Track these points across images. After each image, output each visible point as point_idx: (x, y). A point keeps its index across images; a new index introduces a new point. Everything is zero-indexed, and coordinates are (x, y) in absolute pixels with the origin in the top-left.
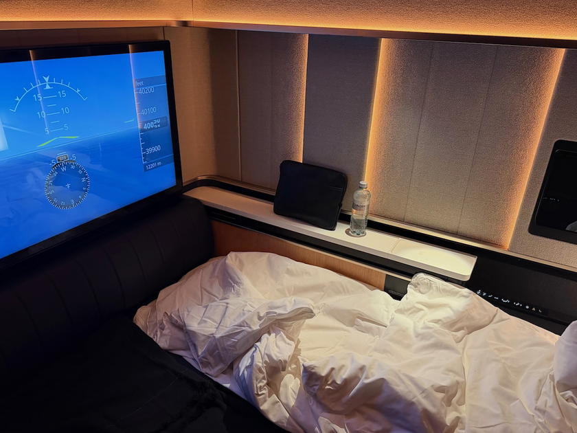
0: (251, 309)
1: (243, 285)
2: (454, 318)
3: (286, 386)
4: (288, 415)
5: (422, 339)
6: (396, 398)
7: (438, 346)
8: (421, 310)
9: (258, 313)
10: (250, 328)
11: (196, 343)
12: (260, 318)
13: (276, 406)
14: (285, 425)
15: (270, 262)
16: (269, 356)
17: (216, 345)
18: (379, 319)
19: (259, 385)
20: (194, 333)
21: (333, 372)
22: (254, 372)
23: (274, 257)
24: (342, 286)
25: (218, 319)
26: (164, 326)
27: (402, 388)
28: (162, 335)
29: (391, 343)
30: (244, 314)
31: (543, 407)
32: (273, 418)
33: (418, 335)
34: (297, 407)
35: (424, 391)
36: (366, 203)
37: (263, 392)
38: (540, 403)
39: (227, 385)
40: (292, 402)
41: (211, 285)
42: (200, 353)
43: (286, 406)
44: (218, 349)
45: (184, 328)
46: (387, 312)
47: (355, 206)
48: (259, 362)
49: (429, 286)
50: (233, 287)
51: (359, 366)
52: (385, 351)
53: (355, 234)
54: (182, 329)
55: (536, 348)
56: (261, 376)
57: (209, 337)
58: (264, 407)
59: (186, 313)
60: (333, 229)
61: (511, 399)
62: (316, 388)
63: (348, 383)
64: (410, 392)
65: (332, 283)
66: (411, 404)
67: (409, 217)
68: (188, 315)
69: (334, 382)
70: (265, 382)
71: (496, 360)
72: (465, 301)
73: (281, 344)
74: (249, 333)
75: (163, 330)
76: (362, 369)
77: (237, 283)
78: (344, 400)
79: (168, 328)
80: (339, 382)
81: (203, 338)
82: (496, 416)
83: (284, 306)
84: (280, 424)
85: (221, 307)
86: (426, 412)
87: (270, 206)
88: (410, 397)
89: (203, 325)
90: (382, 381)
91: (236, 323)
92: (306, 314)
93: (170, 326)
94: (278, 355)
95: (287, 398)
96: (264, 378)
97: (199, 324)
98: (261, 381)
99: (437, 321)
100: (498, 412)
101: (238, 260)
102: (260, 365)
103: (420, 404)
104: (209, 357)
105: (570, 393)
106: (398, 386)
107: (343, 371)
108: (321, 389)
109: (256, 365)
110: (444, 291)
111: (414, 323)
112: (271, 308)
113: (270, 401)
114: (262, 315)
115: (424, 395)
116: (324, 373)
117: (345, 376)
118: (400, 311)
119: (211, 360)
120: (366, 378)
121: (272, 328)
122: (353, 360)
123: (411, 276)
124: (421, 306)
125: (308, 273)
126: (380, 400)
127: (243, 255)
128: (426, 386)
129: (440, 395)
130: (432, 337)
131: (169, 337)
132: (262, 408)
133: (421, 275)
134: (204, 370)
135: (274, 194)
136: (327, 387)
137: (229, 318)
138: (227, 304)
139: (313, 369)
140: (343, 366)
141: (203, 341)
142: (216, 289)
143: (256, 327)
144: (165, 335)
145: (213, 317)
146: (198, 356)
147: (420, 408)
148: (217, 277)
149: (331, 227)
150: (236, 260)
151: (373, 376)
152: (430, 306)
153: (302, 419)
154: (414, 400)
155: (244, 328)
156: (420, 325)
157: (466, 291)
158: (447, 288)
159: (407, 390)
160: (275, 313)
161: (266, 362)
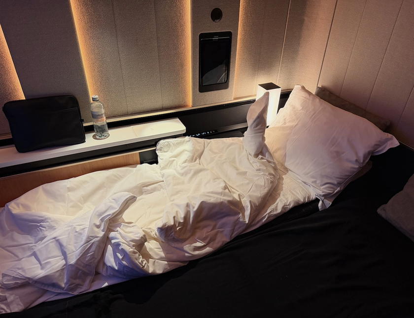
0: (82, 227)
1: (50, 219)
2: (191, 155)
3: (151, 249)
4: (166, 262)
5: (186, 175)
6: (213, 206)
7: (197, 172)
8: (174, 160)
9: (94, 224)
10: (97, 237)
11: (54, 281)
12: (98, 227)
13: (156, 264)
14: (169, 268)
15: (47, 192)
16: (133, 241)
17: (77, 267)
18: (156, 179)
19: (140, 261)
20: (46, 277)
21: (176, 218)
22: (132, 256)
23: (47, 186)
24: (115, 176)
25: (58, 253)
26: (5, 297)
27: (213, 199)
28: (8, 305)
29: (175, 187)
30: (81, 234)
31: (258, 168)
32: (159, 271)
33: (182, 175)
34: (167, 253)
35: (221, 194)
36: (103, 111)
37: (144, 263)
38: (256, 168)
39: (106, 284)
40: (162, 254)
41: (13, 239)
42: (63, 286)
43: (161, 259)
44: (80, 270)
45: (30, 282)
46: (157, 173)
47: (95, 116)
48: (129, 249)
49: (169, 145)
50: (41, 226)
51: (186, 205)
52: (177, 193)
53: (103, 137)
54: (29, 283)
55: (230, 147)
56: (137, 255)
57: (62, 270)
58: (151, 270)
59: (20, 271)
60: (84, 142)
61: (245, 173)
62: (173, 234)
63: (186, 218)
64: (217, 198)
65: (107, 178)
66: (222, 203)
67: (131, 110)
68: (24, 271)
69: (180, 223)
70: (141, 256)
71: (224, 162)
72: (190, 144)
73: (128, 230)
74: (98, 241)
75: (6, 299)
76: (188, 205)
77: (42, 221)
78: (189, 227)
79: (12, 295)
80: (182, 221)
81: (58, 274)
82: (248, 184)
83: (110, 208)
84: (166, 271)
85: (51, 244)
86: (229, 202)
87: (12, 149)
88: (219, 201)
89: (48, 266)
90: (202, 203)
91: (82, 243)
92: (130, 202)
93: (10, 292)
94: (137, 236)
95: (157, 254)
96: (139, 255)
97: (42, 268)
98: (139, 258)
99: (185, 162)
100: (248, 181)
101: (20, 206)
102: (131, 250)
103: (225, 200)
104: (74, 281)
105: (260, 156)
106: (210, 200)
107: (179, 215)
108: (176, 232)
109: (130, 252)
110: (178, 144)
111: (175, 169)
112: (100, 215)
113: (150, 264)
114: (98, 224)
115: (222, 195)
116: (172, 223)
117: (183, 216)
118: (163, 168)
119: (77, 281)
120: (194, 208)
121: (111, 226)
122: (178, 206)
123: (155, 145)
124: (173, 159)
125: (85, 182)
126: (204, 214)
127: (22, 199)
128: (220, 190)
129: (227, 190)
130: (191, 170)
131: (19, 300)
132: (150, 272)
133: (162, 142)
134: (76, 293)
135: (10, 136)
136: (178, 229)
137: (69, 245)
138: (55, 238)
139: (166, 225)
140: (177, 212)
141: (60, 275)
142: (21, 239)
143: (101, 234)
144: (12, 302)
145: (50, 256)
146: (63, 289)
147: (226, 202)
148: (12, 230)
149: (82, 140)
150: (18, 207)
151: (195, 204)
152: (176, 156)
153: (174, 257)
154: (221, 201)
155: (92, 241)
156: (179, 168)
157: (187, 138)
158: (179, 142)
159: (215, 198)
160: (110, 215)
161: (133, 246)
